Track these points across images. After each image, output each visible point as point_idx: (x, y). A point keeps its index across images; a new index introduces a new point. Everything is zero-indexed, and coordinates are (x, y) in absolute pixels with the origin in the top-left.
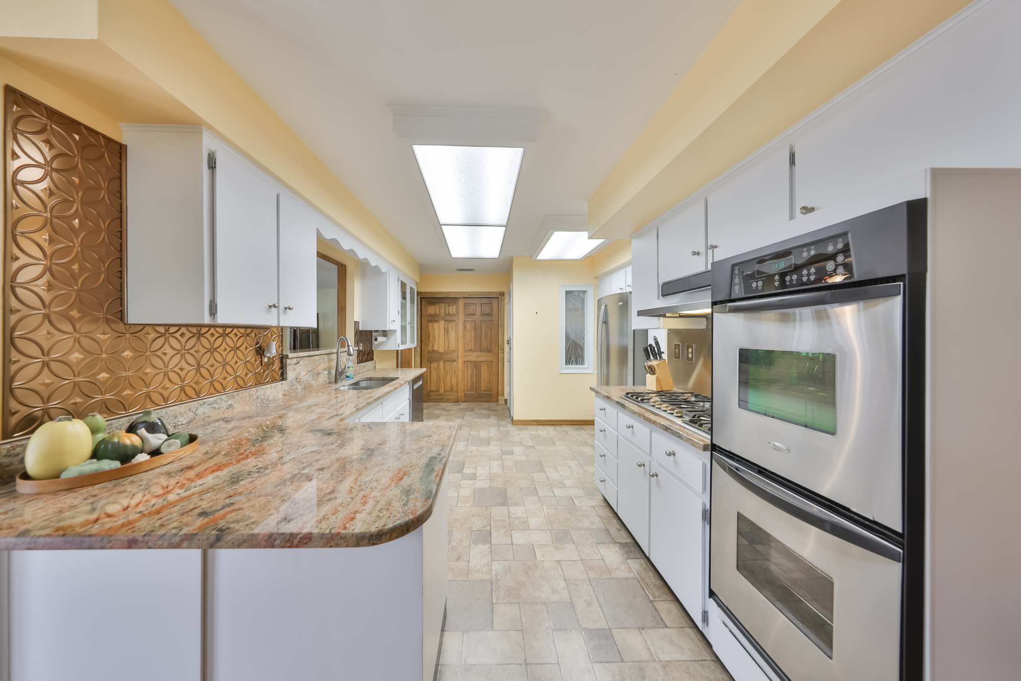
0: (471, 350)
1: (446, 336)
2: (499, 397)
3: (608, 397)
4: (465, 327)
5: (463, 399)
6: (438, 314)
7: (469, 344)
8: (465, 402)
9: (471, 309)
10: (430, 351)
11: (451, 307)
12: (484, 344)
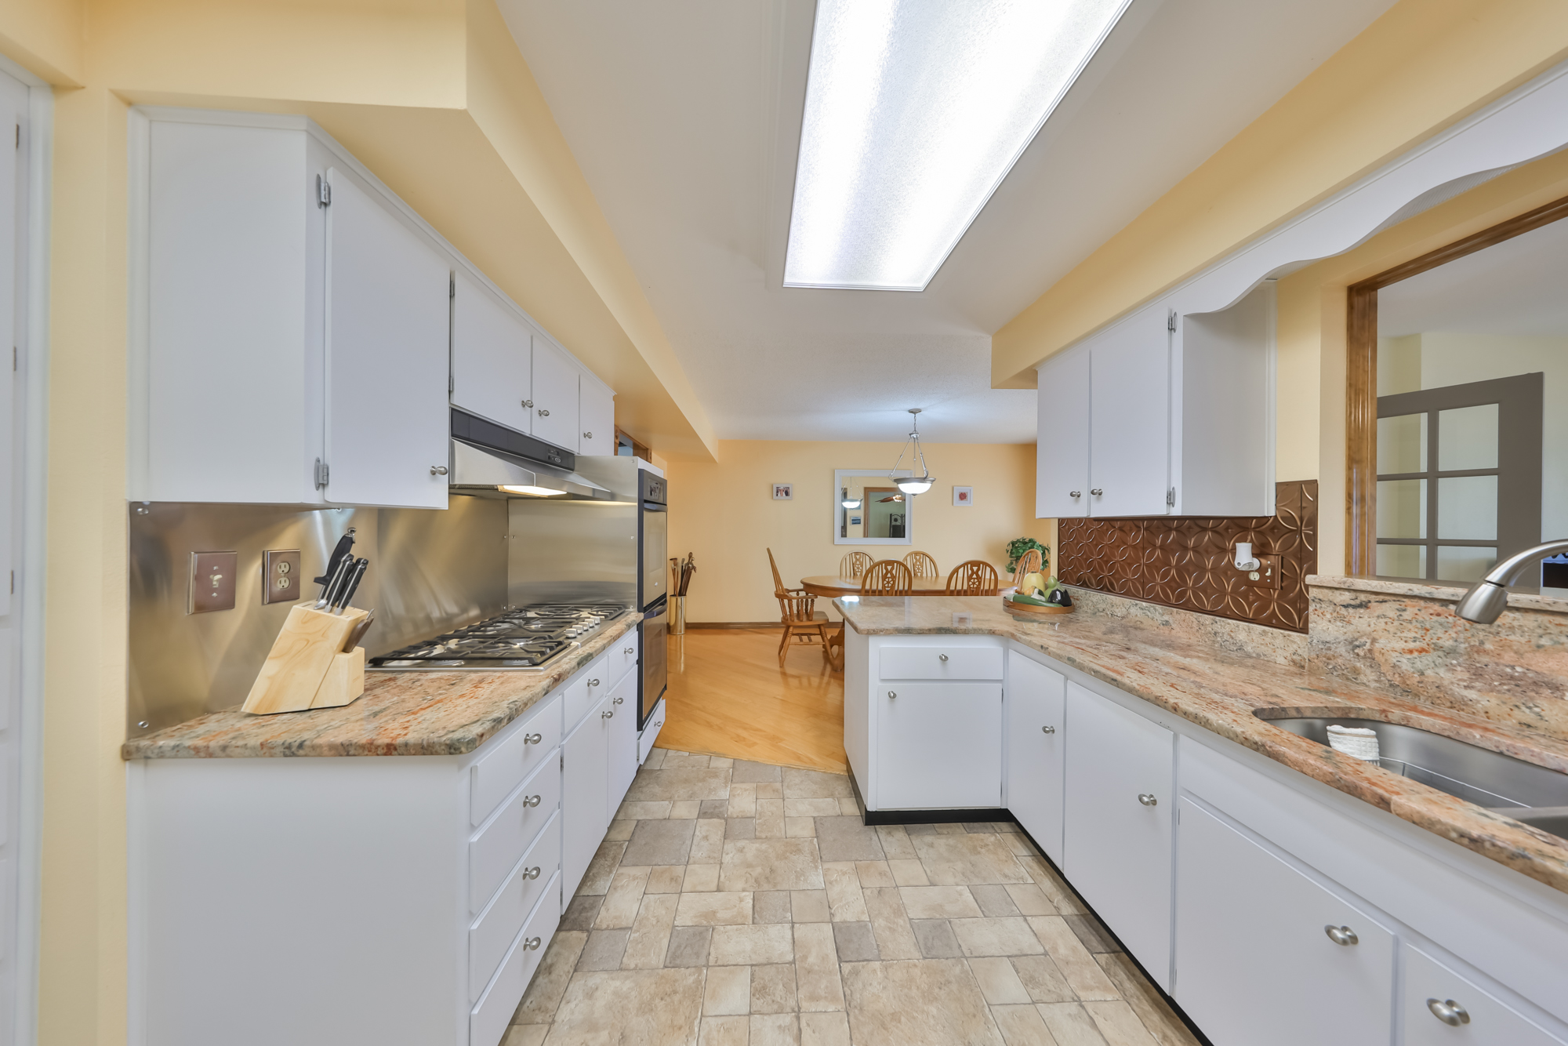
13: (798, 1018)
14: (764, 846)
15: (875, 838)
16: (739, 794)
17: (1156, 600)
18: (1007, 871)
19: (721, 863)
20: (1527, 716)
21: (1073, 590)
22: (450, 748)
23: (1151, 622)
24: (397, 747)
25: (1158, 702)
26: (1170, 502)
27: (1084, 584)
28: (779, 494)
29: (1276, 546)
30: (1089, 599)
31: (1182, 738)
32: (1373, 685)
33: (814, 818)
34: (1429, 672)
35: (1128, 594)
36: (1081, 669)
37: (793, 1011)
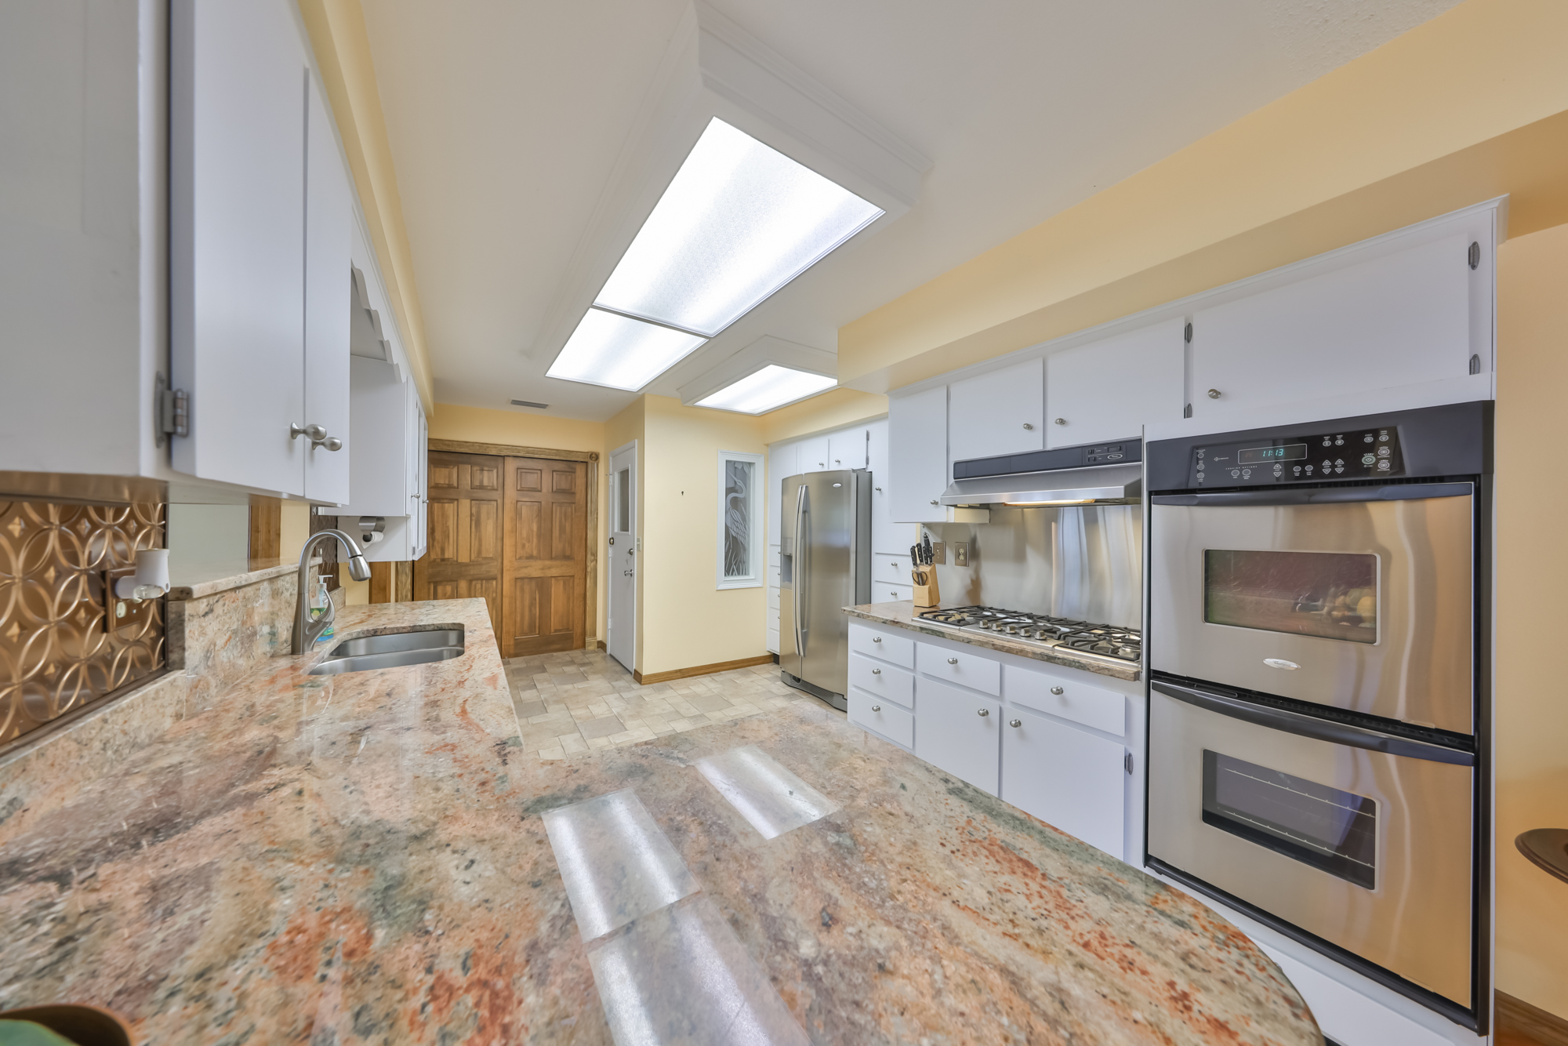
0: (530, 557)
1: (473, 529)
2: (588, 639)
3: (895, 623)
4: (518, 513)
5: (512, 652)
6: (455, 484)
7: (527, 545)
8: (516, 655)
9: (531, 480)
10: (435, 560)
11: (485, 473)
12: (557, 546)
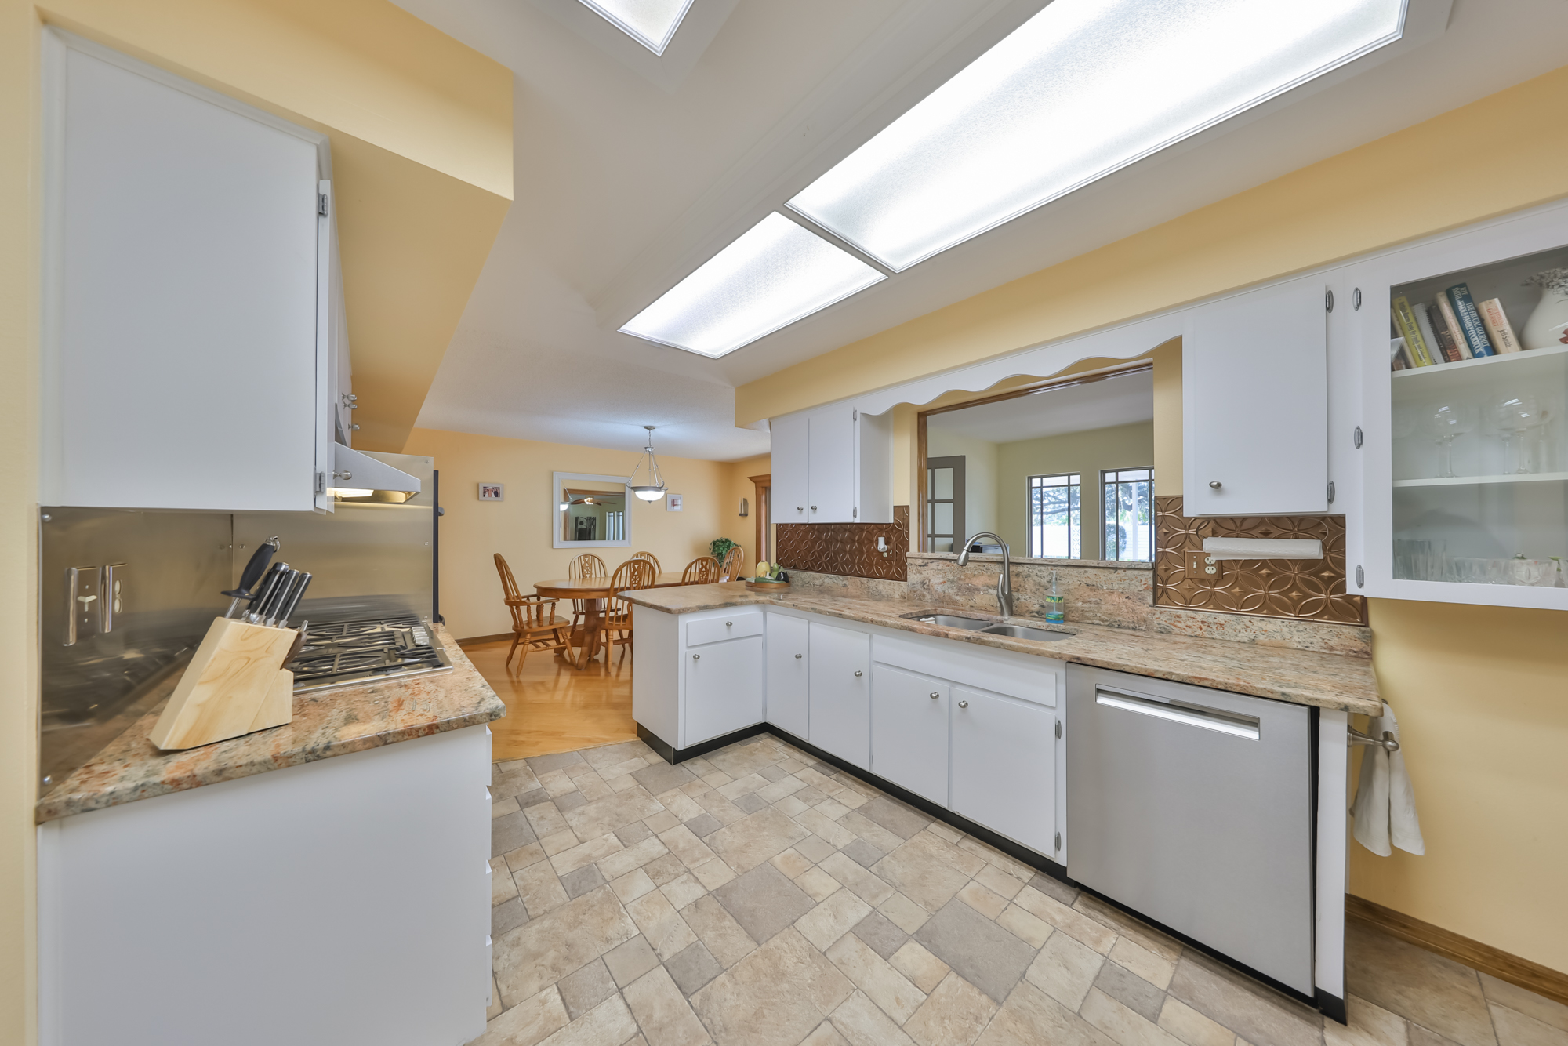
13: (691, 873)
14: (601, 804)
15: (684, 769)
16: (550, 781)
17: (839, 573)
18: (774, 757)
19: (571, 828)
20: (971, 603)
21: (790, 572)
22: (491, 716)
23: (836, 586)
24: (440, 726)
25: (864, 620)
26: (855, 516)
27: (795, 568)
28: (487, 495)
29: (894, 538)
30: (800, 576)
31: (874, 635)
32: (930, 601)
33: (630, 774)
34: (946, 591)
35: (823, 571)
36: (820, 613)
37: (686, 872)
